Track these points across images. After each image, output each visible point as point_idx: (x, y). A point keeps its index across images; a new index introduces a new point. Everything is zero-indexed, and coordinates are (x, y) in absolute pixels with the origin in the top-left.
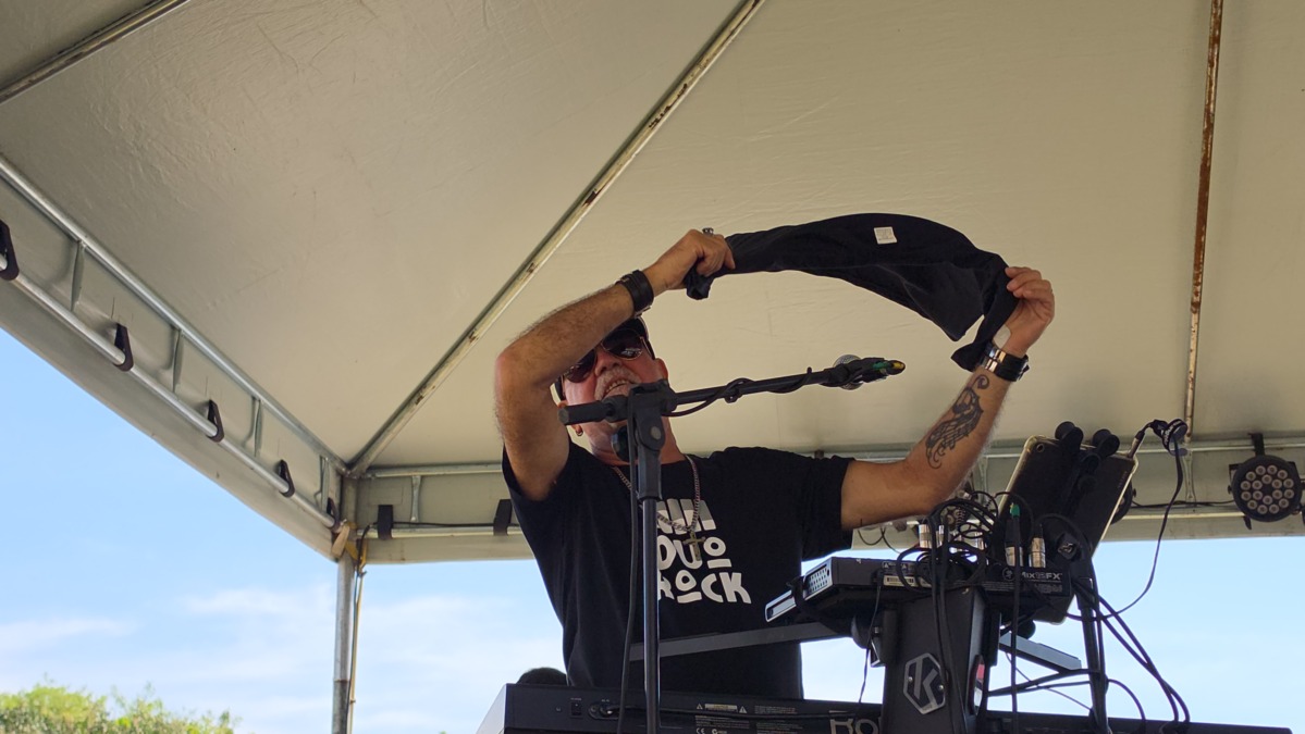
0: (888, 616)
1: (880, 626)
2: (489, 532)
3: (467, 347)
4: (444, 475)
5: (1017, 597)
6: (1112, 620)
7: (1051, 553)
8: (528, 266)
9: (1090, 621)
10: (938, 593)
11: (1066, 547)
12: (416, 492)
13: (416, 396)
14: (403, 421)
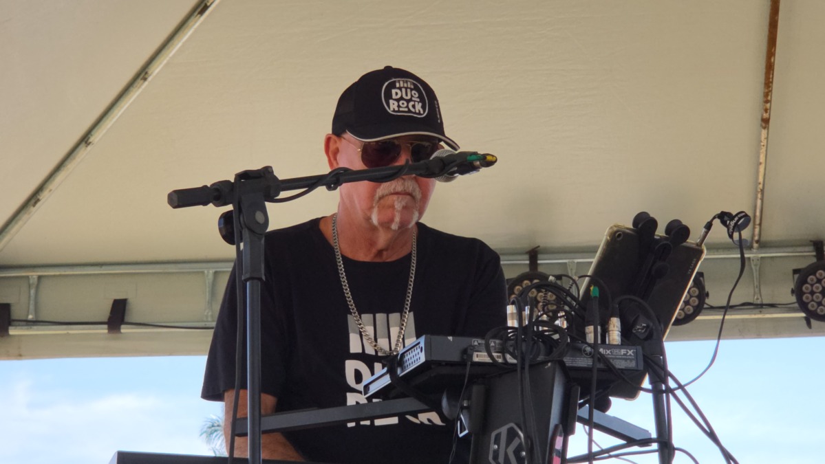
0: (476, 390)
1: (469, 399)
2: (103, 330)
3: (83, 152)
4: (60, 275)
5: (595, 371)
6: (679, 393)
7: (626, 332)
8: (142, 74)
9: (659, 394)
10: (523, 368)
11: (640, 328)
12: (33, 292)
13: (33, 199)
14: (20, 223)
